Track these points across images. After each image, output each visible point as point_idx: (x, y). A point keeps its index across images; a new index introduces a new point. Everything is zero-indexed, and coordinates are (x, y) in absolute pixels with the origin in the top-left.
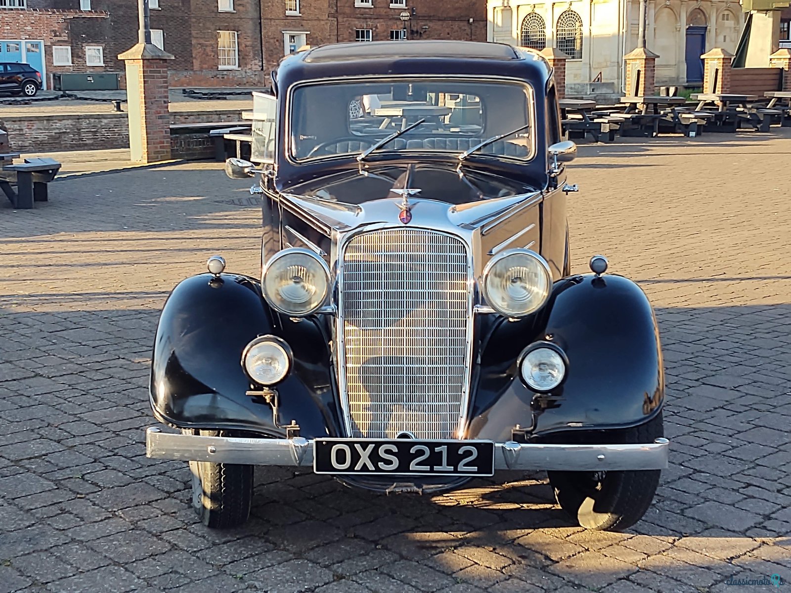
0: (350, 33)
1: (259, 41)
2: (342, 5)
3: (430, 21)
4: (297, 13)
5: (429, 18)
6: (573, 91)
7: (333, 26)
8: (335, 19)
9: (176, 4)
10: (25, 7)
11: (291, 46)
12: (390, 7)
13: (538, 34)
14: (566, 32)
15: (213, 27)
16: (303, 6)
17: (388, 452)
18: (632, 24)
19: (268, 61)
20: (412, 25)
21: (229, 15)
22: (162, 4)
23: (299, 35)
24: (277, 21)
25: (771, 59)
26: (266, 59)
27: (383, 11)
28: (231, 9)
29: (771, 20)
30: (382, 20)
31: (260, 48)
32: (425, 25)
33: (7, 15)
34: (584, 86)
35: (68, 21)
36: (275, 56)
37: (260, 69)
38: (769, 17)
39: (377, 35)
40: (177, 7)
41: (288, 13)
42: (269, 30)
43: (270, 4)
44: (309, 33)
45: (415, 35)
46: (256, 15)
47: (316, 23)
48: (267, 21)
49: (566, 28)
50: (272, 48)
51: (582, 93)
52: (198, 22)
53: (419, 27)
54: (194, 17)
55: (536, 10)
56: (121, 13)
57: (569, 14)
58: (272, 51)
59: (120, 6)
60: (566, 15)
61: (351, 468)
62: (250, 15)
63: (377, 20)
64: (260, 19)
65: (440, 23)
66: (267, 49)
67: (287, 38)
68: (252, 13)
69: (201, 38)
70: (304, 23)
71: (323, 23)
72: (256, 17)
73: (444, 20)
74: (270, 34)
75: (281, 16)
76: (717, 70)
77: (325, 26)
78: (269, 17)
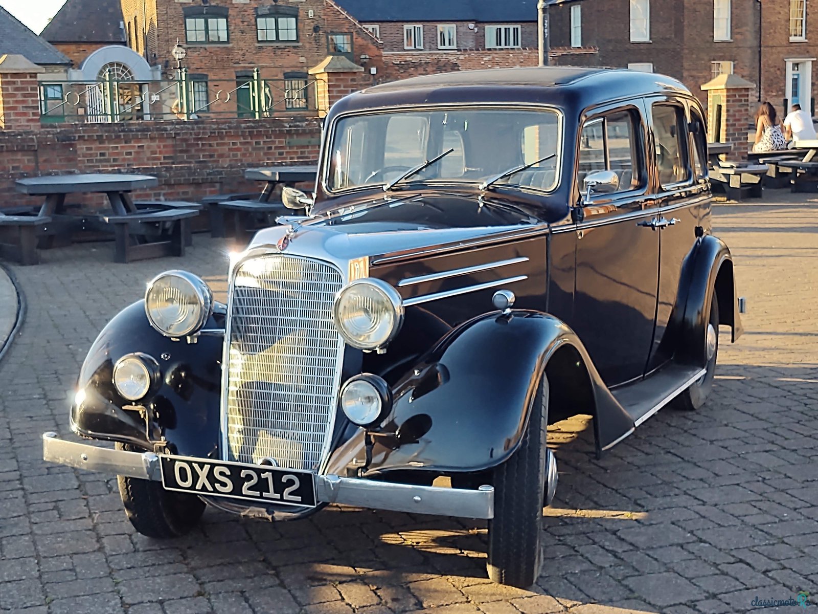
1: (758, 71)
4: (802, 39)
9: (668, 36)
10: (520, 46)
11: (793, 75)
15: (706, 58)
16: (810, 31)
17: (222, 474)
19: (766, 92)
21: (725, 45)
22: (653, 36)
23: (804, 63)
24: (779, 48)
26: (764, 89)
28: (728, 38)
31: (758, 78)
33: (497, 55)
35: (557, 58)
36: (775, 86)
37: (757, 100)
40: (669, 39)
41: (792, 39)
42: (769, 58)
43: (772, 31)
44: (815, 59)
46: (756, 43)
48: (768, 49)
50: (771, 78)
52: (691, 53)
54: (687, 49)
56: (611, 48)
58: (772, 80)
59: (610, 41)
61: (193, 487)
62: (749, 44)
64: (760, 47)
66: (767, 79)
67: (789, 66)
68: (751, 40)
69: (693, 70)
70: (810, 49)
72: (755, 45)
74: (770, 62)
75: (784, 43)
78: (770, 44)
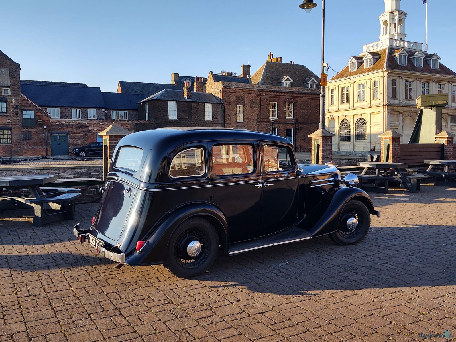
0: (267, 129)
2: (263, 118)
3: (305, 124)
4: (242, 121)
5: (304, 123)
6: (361, 155)
7: (259, 127)
8: (260, 124)
9: (185, 118)
12: (286, 118)
13: (347, 129)
14: (360, 128)
16: (245, 118)
18: (390, 124)
20: (296, 126)
21: (210, 122)
22: (179, 117)
24: (232, 125)
25: (435, 138)
27: (282, 120)
28: (211, 120)
29: (435, 113)
30: (282, 124)
32: (302, 126)
33: (107, 122)
34: (366, 153)
35: (135, 125)
38: (433, 111)
39: (279, 130)
40: (185, 119)
41: (238, 121)
43: (229, 118)
45: (298, 130)
46: (223, 122)
47: (251, 125)
49: (359, 126)
51: (365, 156)
52: (195, 125)
53: (299, 127)
54: (193, 123)
55: (346, 118)
56: (160, 121)
57: (361, 120)
59: (159, 118)
60: (359, 120)
63: (280, 124)
64: (225, 124)
65: (310, 125)
71: (254, 125)
72: (223, 123)
73: (311, 124)
75: (235, 122)
76: (389, 145)
77: (255, 127)
78: (229, 123)
